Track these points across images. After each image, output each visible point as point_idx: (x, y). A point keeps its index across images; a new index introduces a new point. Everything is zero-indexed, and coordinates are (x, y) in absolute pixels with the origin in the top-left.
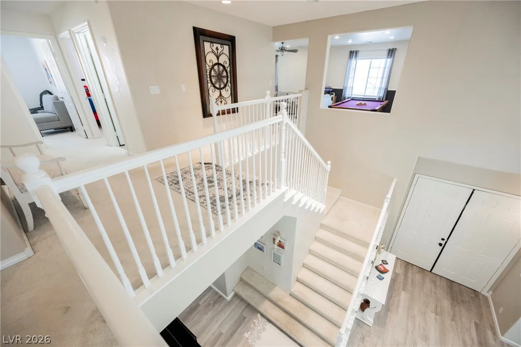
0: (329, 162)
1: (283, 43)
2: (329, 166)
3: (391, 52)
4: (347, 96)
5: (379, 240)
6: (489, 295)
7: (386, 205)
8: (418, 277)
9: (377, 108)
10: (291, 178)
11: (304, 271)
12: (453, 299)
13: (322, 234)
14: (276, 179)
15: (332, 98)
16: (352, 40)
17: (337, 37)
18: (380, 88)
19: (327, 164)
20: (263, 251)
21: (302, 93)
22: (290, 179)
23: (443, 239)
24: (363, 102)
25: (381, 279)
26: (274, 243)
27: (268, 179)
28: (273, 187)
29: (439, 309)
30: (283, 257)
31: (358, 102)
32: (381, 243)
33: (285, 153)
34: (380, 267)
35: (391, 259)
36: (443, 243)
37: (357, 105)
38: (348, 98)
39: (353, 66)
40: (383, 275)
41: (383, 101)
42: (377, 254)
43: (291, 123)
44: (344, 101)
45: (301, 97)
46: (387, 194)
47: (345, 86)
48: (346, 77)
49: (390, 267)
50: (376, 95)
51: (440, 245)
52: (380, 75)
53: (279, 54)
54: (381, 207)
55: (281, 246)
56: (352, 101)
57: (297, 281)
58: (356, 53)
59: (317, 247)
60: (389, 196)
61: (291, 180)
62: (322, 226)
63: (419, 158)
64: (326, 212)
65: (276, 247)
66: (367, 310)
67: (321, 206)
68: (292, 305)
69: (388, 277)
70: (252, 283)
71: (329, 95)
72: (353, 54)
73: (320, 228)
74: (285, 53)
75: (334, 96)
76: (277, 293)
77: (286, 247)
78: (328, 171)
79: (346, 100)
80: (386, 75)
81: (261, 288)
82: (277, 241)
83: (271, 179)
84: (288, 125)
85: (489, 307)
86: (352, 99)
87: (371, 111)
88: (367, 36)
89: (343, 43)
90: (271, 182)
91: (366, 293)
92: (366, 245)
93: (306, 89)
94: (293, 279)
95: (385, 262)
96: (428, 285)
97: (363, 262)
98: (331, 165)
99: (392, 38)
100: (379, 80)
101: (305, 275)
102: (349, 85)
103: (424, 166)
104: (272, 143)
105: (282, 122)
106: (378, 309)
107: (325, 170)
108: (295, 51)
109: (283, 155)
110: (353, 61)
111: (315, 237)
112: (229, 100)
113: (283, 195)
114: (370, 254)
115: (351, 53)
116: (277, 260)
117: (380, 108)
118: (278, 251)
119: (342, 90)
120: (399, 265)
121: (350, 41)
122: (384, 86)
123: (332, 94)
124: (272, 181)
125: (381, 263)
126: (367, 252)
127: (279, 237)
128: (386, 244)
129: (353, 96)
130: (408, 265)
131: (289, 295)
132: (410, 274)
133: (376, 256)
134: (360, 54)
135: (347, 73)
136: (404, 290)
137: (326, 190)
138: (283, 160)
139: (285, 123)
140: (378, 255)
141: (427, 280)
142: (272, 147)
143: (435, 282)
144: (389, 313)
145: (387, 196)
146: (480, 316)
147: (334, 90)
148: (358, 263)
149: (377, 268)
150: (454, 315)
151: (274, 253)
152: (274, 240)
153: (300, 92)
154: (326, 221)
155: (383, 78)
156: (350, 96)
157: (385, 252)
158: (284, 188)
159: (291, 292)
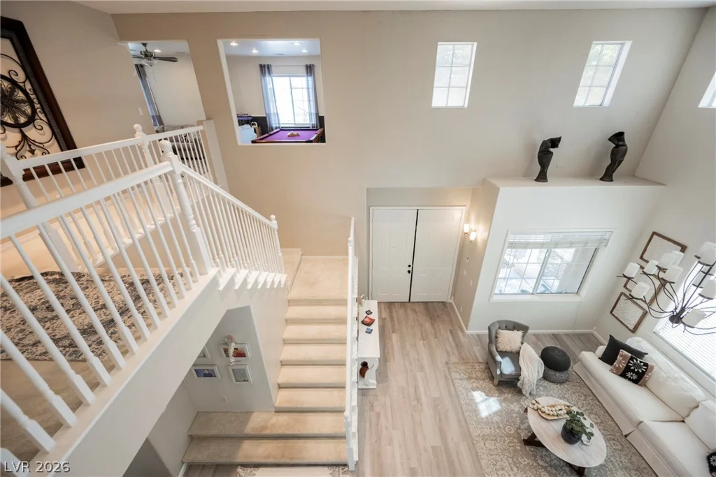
0: (273, 217)
1: (145, 45)
2: (275, 222)
3: (310, 69)
4: (274, 126)
5: (356, 291)
6: (451, 301)
7: (351, 249)
8: (401, 312)
9: (312, 139)
10: (221, 252)
11: (286, 370)
12: (431, 318)
13: (295, 312)
14: (193, 262)
15: (255, 129)
16: (257, 49)
17: (234, 44)
18: (310, 114)
19: (270, 220)
20: (215, 376)
21: (202, 124)
22: (218, 254)
23: (409, 266)
24: (295, 133)
25: (369, 332)
26: (228, 356)
27: (179, 265)
28: (192, 275)
29: (424, 334)
30: (248, 369)
31: (289, 133)
32: (359, 294)
33: (195, 218)
34: (366, 320)
35: (372, 305)
36: (410, 269)
37: (289, 136)
38: (276, 128)
39: (270, 86)
40: (371, 328)
41: (317, 130)
42: (358, 307)
43: (190, 172)
44: (272, 133)
45: (203, 132)
46: (349, 237)
47: (267, 112)
48: (265, 100)
49: (375, 316)
50: (308, 122)
51: (409, 272)
52: (306, 98)
53: (144, 62)
54: (347, 254)
55: (240, 354)
56: (281, 132)
57: (280, 388)
58: (268, 67)
59: (292, 331)
60: (351, 238)
61: (222, 256)
62: (291, 302)
63: (367, 189)
64: (289, 283)
65: (233, 359)
66: (368, 373)
67: (281, 278)
68: (281, 423)
69: (375, 327)
70: (213, 432)
71: (249, 126)
72: (265, 69)
73: (289, 306)
74: (156, 62)
75: (256, 126)
76: (256, 422)
77: (249, 353)
78: (274, 229)
79: (275, 131)
80: (312, 98)
81: (230, 430)
82: (231, 351)
83: (184, 265)
84: (186, 176)
85: (454, 311)
86: (281, 130)
87: (306, 142)
88: (275, 46)
89: (244, 52)
90: (186, 268)
91: (360, 356)
92: (343, 302)
93: (208, 118)
94: (273, 389)
95: (369, 312)
96: (411, 315)
97: (346, 323)
98: (276, 219)
99: (305, 51)
100: (306, 104)
101: (288, 375)
102: (272, 110)
103: (376, 197)
104: (175, 208)
105: (172, 173)
106: (376, 367)
107: (270, 228)
108: (172, 59)
109: (194, 222)
110: (268, 78)
111: (286, 320)
112: (54, 146)
113: (214, 282)
114: (351, 311)
115: (262, 67)
116: (240, 376)
117: (316, 138)
118: (237, 363)
119: (265, 118)
120: (383, 309)
121: (255, 51)
122: (313, 111)
123: (253, 124)
124: (188, 266)
125: (366, 315)
126: (347, 310)
127: (233, 344)
128: (365, 292)
129: (282, 126)
130: (390, 305)
131: (273, 413)
132: (395, 315)
133: (358, 310)
134: (274, 69)
135: (265, 94)
136: (393, 332)
137: (280, 254)
138: (196, 230)
139: (178, 172)
140: (360, 308)
141: (409, 312)
142: (177, 214)
143: (414, 311)
144: (388, 363)
145: (350, 239)
146: (451, 322)
147: (255, 119)
148: (342, 327)
149: (363, 322)
150: (435, 333)
151: (233, 370)
152: (226, 351)
153: (200, 123)
154: (293, 294)
155: (309, 101)
156: (278, 125)
157: (367, 301)
158: (212, 272)
159: (275, 408)
